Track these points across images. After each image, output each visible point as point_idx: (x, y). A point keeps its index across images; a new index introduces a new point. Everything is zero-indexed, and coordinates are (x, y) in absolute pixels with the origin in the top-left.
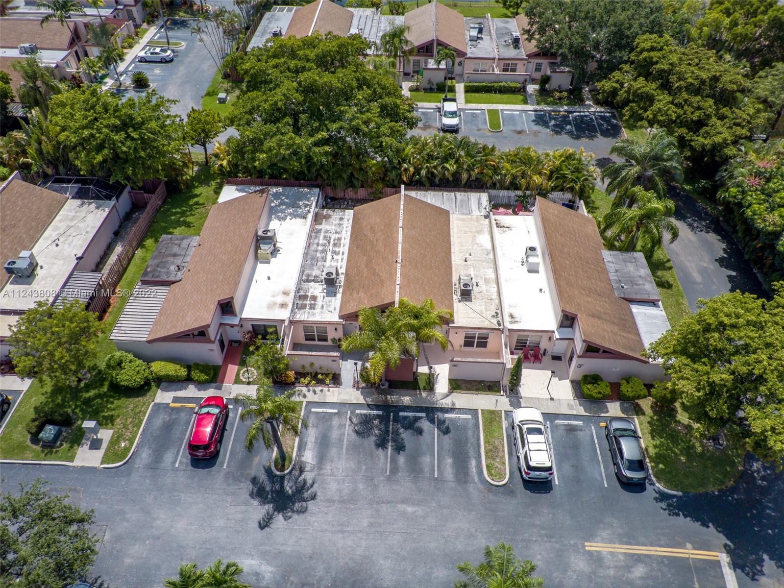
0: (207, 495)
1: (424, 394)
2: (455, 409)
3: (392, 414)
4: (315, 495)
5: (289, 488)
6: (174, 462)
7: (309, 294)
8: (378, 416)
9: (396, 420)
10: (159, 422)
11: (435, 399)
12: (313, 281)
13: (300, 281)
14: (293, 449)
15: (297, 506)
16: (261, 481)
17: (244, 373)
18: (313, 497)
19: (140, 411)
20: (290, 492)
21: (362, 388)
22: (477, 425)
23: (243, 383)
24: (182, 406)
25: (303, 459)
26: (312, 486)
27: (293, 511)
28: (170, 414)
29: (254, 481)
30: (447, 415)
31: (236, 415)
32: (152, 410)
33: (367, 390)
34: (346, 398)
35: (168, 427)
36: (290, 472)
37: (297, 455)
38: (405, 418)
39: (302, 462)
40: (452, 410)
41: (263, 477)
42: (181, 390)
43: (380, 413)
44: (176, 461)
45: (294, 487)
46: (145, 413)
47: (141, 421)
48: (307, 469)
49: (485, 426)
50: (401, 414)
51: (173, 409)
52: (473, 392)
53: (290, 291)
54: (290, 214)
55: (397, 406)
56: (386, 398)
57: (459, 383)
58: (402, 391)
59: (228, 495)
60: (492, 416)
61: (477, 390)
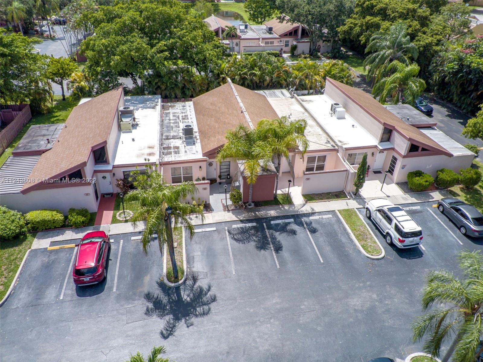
0: (99, 319)
1: (286, 207)
2: (315, 213)
3: (264, 224)
4: (215, 297)
5: (186, 296)
6: (58, 296)
7: (172, 146)
8: (253, 227)
9: (270, 227)
10: (37, 264)
11: (296, 209)
12: (172, 138)
13: (161, 140)
14: (182, 263)
15: (199, 310)
16: (156, 296)
17: (120, 214)
18: (214, 299)
19: (16, 258)
20: (188, 299)
21: (232, 210)
22: (339, 221)
23: (120, 222)
24: (61, 248)
25: (194, 270)
26: (209, 290)
27: (196, 316)
28: (49, 256)
29: (148, 297)
30: (311, 218)
31: (119, 246)
32: (29, 256)
33: (237, 211)
34: (221, 218)
35: (47, 267)
36: (184, 282)
37: (187, 267)
38: (278, 225)
39: (193, 272)
40: (313, 214)
41: (157, 292)
42: (57, 236)
43: (254, 224)
44: (60, 294)
45: (192, 295)
46: (22, 259)
47: (18, 267)
48: (199, 277)
49: (346, 220)
50: (272, 222)
51: (51, 251)
52: (326, 200)
53: (154, 146)
54: (141, 107)
55: (266, 218)
56: (255, 214)
57: (311, 196)
58: (267, 207)
59: (122, 314)
60: (349, 214)
61: (328, 198)
